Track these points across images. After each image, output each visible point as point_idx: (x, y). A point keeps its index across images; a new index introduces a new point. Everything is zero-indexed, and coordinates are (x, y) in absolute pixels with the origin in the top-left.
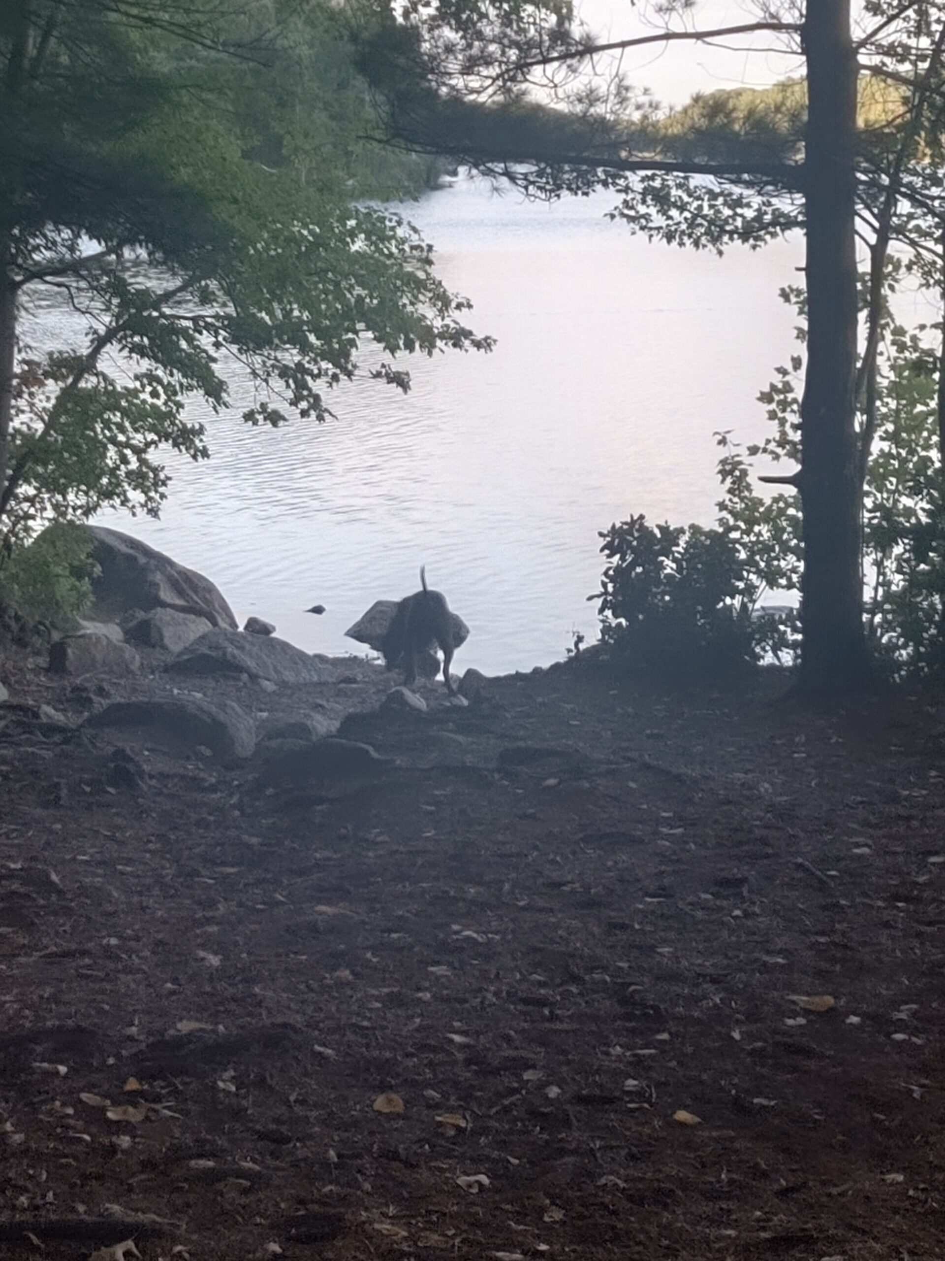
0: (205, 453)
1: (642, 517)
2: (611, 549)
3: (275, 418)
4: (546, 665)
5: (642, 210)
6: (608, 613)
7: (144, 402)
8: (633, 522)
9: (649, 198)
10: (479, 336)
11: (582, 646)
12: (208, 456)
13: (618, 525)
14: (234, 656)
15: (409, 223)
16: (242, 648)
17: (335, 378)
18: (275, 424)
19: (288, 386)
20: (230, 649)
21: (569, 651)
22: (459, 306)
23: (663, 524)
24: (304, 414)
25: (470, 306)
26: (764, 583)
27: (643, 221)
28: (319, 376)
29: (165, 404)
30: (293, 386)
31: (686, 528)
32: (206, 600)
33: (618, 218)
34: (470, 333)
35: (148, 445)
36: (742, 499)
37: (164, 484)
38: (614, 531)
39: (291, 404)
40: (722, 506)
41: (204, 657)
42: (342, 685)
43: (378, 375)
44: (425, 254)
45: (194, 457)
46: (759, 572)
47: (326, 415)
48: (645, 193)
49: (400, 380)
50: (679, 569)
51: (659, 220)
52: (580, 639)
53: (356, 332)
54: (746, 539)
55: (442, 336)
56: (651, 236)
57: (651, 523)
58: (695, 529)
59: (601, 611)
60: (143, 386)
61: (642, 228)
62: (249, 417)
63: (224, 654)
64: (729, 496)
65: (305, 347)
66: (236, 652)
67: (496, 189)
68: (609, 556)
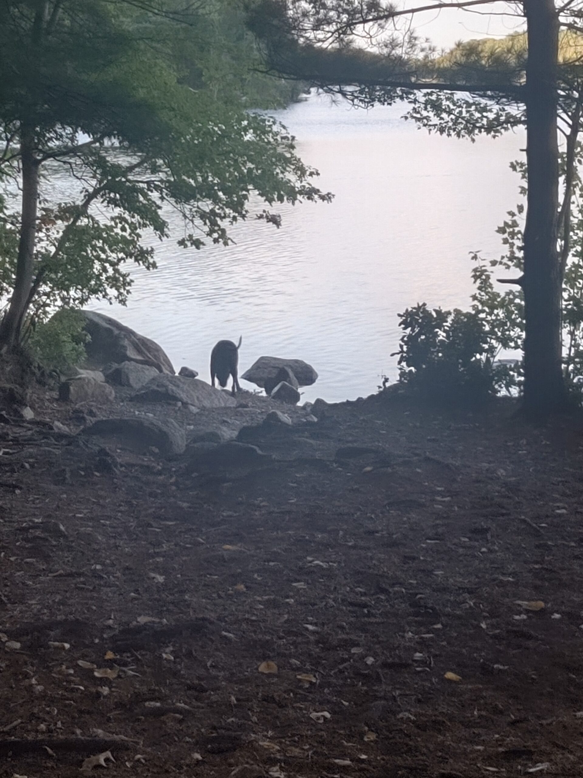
0: (154, 265)
1: (424, 304)
2: (405, 324)
3: (197, 244)
4: (365, 396)
5: (425, 114)
6: (404, 364)
7: (117, 234)
8: (419, 307)
9: (429, 107)
10: (324, 192)
11: (388, 385)
12: (156, 268)
13: (410, 309)
14: (172, 391)
15: (280, 123)
16: (178, 386)
17: (235, 218)
18: (198, 248)
19: (205, 224)
20: (171, 387)
21: (380, 387)
22: (311, 174)
23: (438, 309)
24: (216, 241)
25: (318, 174)
26: (500, 345)
27: (425, 121)
28: (225, 217)
29: (130, 235)
30: (208, 224)
31: (452, 311)
32: (155, 356)
33: (410, 119)
34: (318, 191)
35: (119, 260)
36: (487, 293)
37: (129, 284)
38: (408, 314)
39: (208, 235)
40: (474, 298)
41: (153, 391)
42: (240, 409)
43: (261, 217)
44: (290, 142)
45: (148, 268)
46: (498, 339)
47: (229, 242)
48: (426, 103)
49: (275, 220)
50: (448, 337)
51: (435, 120)
52: (386, 380)
53: (248, 191)
54: (489, 318)
55: (300, 193)
56: (430, 130)
57: (430, 308)
58: (458, 312)
59: (399, 363)
60: (116, 224)
61: (425, 125)
62: (182, 243)
63: (167, 390)
64: (479, 291)
65: (216, 200)
66: (174, 388)
67: (334, 101)
68: (405, 329)
